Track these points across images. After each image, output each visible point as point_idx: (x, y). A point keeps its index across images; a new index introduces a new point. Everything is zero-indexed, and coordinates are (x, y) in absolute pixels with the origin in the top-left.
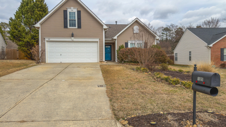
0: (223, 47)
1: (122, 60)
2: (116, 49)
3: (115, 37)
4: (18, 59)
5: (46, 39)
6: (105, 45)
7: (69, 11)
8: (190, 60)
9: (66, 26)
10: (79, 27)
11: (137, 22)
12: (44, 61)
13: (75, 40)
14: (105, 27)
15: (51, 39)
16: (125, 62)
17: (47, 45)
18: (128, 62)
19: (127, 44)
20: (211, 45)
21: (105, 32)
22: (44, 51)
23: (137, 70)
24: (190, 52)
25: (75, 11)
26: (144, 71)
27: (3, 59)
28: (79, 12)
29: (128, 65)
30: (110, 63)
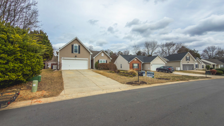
0: (133, 63)
2: (94, 63)
3: (94, 58)
5: (62, 58)
7: (74, 45)
8: (121, 68)
10: (79, 53)
13: (77, 59)
14: (91, 53)
15: (65, 58)
17: (62, 61)
19: (99, 61)
20: (130, 62)
23: (110, 72)
24: (121, 65)
25: (78, 45)
26: (113, 73)
28: (79, 46)
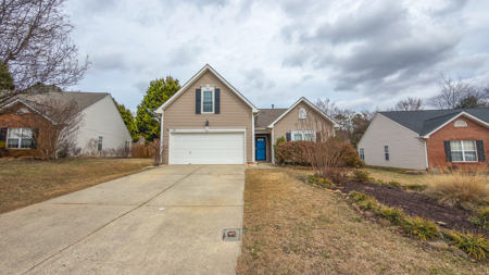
0: (447, 139)
1: (282, 161)
2: (273, 143)
3: (271, 126)
4: (145, 157)
5: (171, 131)
6: (256, 139)
7: (203, 89)
8: (387, 158)
9: (198, 112)
10: (217, 111)
11: (303, 103)
12: (165, 162)
13: (210, 130)
14: (254, 110)
15: (177, 131)
16: (286, 163)
17: (171, 138)
18: (291, 163)
19: (288, 135)
20: (427, 136)
21: (256, 118)
22: (166, 147)
23: (310, 183)
24: (386, 147)
25: (212, 89)
26: (325, 185)
27: (126, 157)
28: (217, 91)
29: (291, 170)
30: (263, 166)
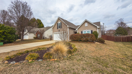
3: (77, 30)
9: (58, 28)
10: (61, 28)
19: (82, 32)
